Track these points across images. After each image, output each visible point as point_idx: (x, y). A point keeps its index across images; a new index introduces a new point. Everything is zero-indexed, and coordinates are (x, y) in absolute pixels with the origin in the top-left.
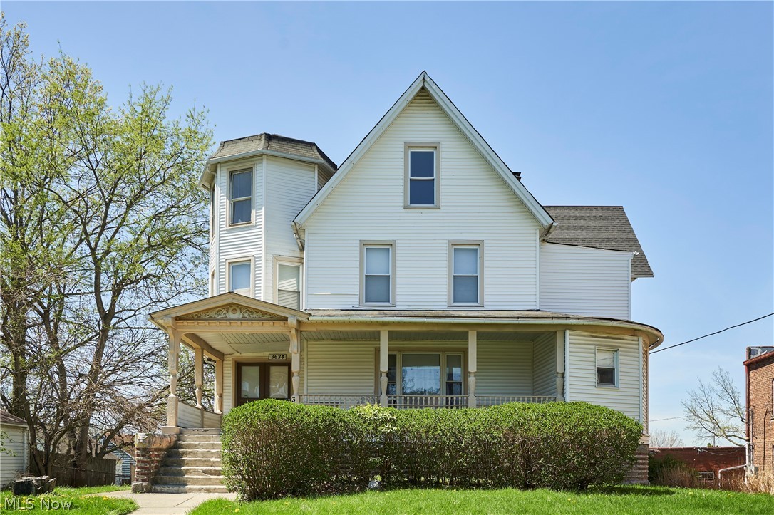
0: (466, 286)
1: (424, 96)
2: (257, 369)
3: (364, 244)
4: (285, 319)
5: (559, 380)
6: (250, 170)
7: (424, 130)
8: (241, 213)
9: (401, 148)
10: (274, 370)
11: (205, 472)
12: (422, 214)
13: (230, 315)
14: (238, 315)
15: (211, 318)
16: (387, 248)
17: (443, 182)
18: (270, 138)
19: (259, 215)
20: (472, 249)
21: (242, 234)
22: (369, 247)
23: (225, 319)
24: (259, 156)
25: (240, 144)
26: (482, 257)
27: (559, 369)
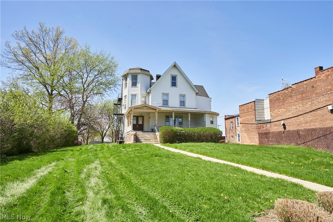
0: (183, 103)
1: (175, 66)
2: (136, 117)
3: (163, 93)
4: (156, 109)
5: (204, 123)
6: (137, 76)
7: (175, 72)
8: (134, 84)
9: (170, 75)
10: (139, 118)
11: (144, 140)
12: (174, 88)
13: (144, 108)
14: (146, 108)
15: (140, 108)
16: (167, 95)
17: (178, 82)
18: (141, 69)
19: (139, 85)
20: (184, 96)
21: (134, 89)
22: (164, 94)
23: (143, 109)
24: (139, 73)
25: (134, 70)
26: (185, 98)
27: (205, 121)
